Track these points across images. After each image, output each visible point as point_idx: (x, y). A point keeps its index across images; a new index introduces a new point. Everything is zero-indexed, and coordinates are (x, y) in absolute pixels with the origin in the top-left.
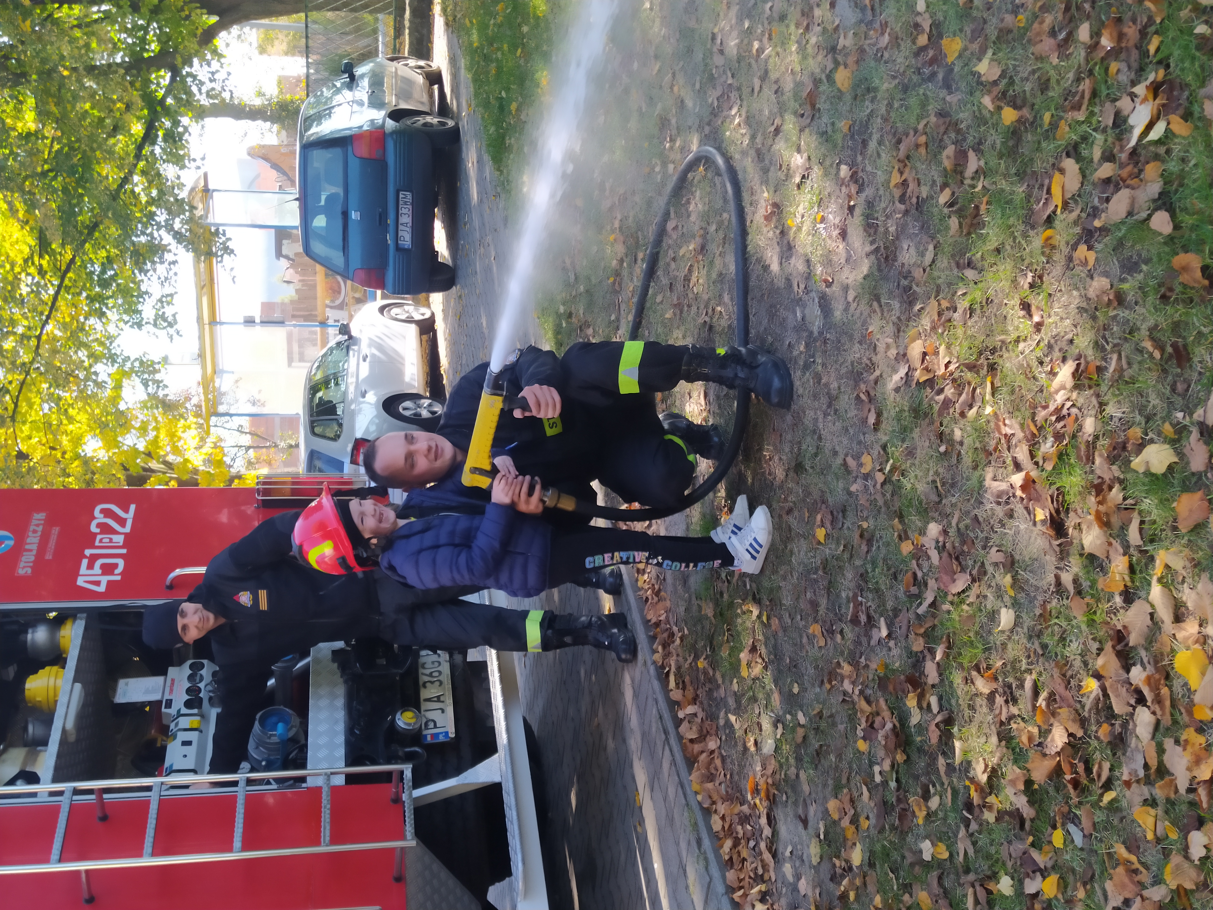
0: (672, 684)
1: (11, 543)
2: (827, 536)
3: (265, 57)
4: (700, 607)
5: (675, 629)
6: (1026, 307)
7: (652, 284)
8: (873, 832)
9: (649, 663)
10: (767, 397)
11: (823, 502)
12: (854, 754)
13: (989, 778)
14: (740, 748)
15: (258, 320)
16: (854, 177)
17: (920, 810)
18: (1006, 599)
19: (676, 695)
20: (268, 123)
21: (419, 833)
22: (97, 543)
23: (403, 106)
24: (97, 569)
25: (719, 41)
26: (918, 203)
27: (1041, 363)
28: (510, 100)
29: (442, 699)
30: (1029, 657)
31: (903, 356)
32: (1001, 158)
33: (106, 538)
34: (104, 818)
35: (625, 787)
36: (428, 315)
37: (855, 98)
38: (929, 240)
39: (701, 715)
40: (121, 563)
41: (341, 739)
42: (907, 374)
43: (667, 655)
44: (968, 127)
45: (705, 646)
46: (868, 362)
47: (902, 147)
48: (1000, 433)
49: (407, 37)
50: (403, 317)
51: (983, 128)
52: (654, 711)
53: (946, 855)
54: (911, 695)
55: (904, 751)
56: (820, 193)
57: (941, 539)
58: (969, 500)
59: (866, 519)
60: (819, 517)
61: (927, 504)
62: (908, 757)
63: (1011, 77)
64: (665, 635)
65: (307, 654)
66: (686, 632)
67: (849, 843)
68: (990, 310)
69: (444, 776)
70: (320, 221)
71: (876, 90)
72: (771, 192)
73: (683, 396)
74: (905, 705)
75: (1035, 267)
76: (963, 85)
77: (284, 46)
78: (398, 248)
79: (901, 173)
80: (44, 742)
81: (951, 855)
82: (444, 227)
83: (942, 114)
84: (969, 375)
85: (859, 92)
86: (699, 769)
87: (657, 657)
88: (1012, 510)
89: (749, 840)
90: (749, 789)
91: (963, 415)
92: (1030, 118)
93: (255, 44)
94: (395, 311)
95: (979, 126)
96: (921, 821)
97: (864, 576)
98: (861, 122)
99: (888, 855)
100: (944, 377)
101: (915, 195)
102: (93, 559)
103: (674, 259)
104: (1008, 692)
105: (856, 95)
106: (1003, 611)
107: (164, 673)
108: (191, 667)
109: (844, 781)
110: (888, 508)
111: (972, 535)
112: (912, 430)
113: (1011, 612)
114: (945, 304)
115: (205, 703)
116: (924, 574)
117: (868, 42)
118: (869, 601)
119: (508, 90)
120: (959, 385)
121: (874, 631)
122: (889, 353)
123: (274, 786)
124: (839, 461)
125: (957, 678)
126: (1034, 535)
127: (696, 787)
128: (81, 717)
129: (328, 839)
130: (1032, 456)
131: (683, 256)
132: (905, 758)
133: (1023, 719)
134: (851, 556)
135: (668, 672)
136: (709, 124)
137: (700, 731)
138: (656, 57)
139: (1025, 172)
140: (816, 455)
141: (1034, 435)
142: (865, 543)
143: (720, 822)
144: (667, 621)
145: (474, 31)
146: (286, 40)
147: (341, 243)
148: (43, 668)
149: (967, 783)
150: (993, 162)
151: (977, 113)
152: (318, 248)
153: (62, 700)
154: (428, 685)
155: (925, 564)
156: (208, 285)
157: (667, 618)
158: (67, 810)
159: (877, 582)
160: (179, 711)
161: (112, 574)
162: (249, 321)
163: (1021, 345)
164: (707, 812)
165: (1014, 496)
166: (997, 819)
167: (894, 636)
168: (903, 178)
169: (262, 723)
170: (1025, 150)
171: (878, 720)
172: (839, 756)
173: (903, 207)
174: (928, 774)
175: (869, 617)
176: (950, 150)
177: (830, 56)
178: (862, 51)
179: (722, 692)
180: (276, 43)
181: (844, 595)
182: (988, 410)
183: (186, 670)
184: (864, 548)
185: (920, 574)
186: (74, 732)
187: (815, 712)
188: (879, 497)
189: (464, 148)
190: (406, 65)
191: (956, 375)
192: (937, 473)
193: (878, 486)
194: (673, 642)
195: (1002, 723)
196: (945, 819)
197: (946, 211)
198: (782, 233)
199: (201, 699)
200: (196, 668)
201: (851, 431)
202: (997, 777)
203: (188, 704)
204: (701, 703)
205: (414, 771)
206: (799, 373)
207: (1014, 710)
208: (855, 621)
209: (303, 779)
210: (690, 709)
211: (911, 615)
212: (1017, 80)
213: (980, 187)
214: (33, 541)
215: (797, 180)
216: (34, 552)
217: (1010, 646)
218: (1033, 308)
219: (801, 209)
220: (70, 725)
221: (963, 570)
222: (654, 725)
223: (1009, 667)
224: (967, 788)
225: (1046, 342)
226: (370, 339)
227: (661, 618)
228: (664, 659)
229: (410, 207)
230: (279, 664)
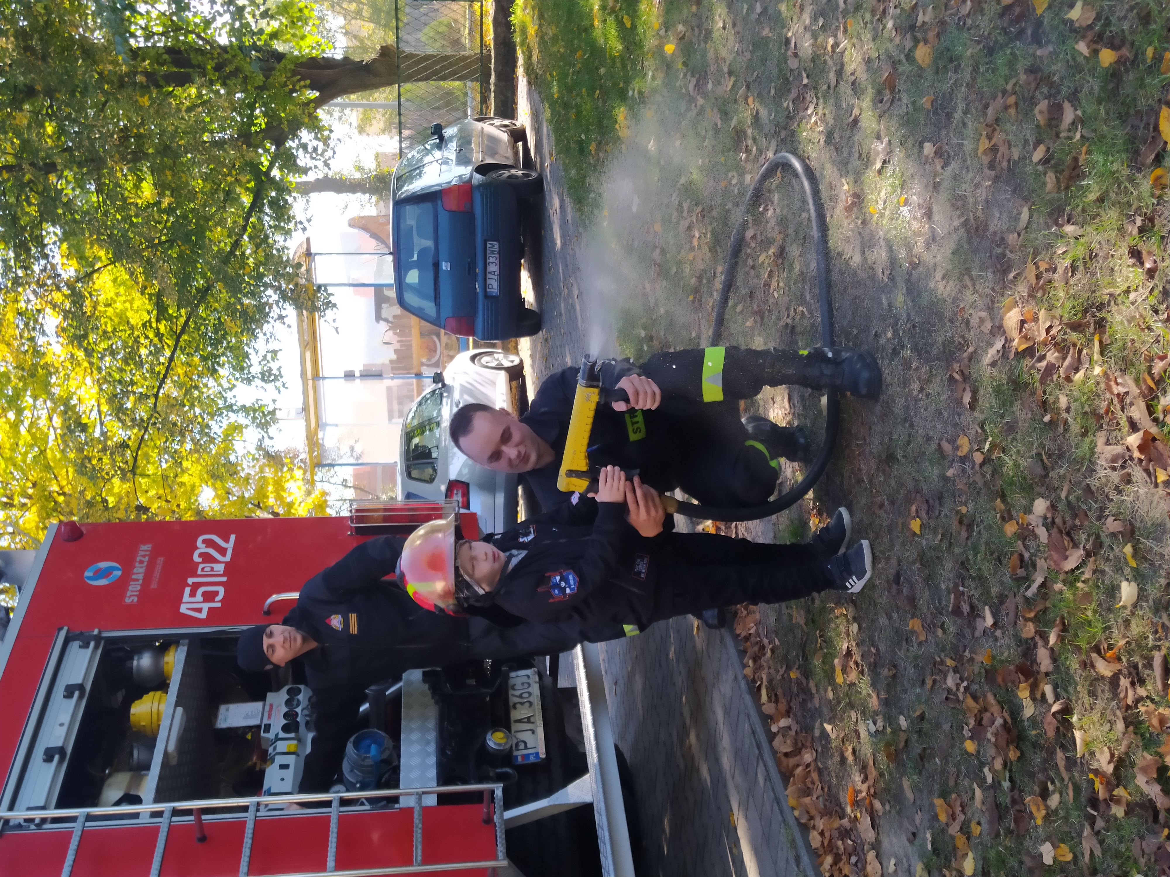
0: (764, 698)
1: (118, 573)
2: (922, 526)
3: (364, 137)
4: (790, 616)
5: (766, 641)
6: (1136, 254)
7: (731, 295)
8: (986, 838)
9: (740, 677)
10: (855, 391)
11: (918, 492)
12: (962, 755)
13: (1116, 769)
14: (837, 759)
15: (357, 374)
16: (938, 153)
17: (1039, 810)
18: (1127, 571)
19: (769, 708)
20: (367, 195)
21: (510, 854)
22: (199, 572)
23: (489, 161)
24: (199, 597)
25: (793, 45)
26: (1009, 167)
27: (1156, 312)
28: (588, 141)
29: (532, 720)
30: (1156, 632)
31: (999, 329)
32: (1100, 103)
33: (207, 567)
34: (203, 839)
35: (719, 808)
36: (517, 362)
37: (937, 72)
38: (1024, 203)
39: (795, 727)
40: (221, 590)
41: (432, 760)
42: (1004, 346)
43: (758, 668)
44: (1062, 79)
45: (797, 656)
46: (961, 340)
47: (990, 111)
48: (1112, 393)
49: (493, 100)
50: (494, 365)
51: (1078, 77)
52: (747, 726)
53: (1069, 857)
54: (1022, 685)
55: (1017, 747)
56: (902, 177)
57: (1049, 515)
58: (1079, 470)
59: (965, 504)
60: (914, 508)
61: (1031, 479)
62: (1022, 753)
63: (1107, 19)
64: (756, 648)
65: (399, 679)
66: (777, 642)
67: (960, 854)
68: (1095, 265)
69: (535, 797)
70: (413, 277)
71: (959, 58)
72: (851, 184)
73: (766, 403)
74: (1016, 696)
75: (1144, 210)
76: (1054, 37)
77: (382, 125)
78: (487, 296)
79: (990, 138)
80: (148, 768)
81: (1075, 857)
82: (531, 276)
83: (1032, 70)
84: (1073, 336)
85: (941, 64)
86: (794, 783)
87: (748, 671)
88: (1129, 475)
89: (850, 855)
90: (848, 801)
91: (1068, 379)
92: (1131, 56)
93: (355, 124)
94: (485, 359)
95: (1074, 75)
96: (1039, 822)
97: (964, 565)
98: (944, 97)
99: (1004, 862)
100: (1045, 343)
101: (1006, 158)
102: (195, 587)
103: (753, 267)
104: (1134, 672)
105: (938, 69)
106: (1124, 585)
107: (263, 698)
108: (288, 692)
109: (951, 783)
110: (989, 489)
111: (1084, 507)
112: (1011, 403)
113: (1134, 585)
114: (1043, 266)
115: (302, 728)
116: (1032, 555)
117: (949, 12)
118: (971, 590)
119: (587, 132)
120: (1063, 348)
121: (979, 621)
122: (982, 328)
123: (367, 807)
124: (933, 446)
125: (1074, 663)
126: (1156, 499)
127: (792, 802)
128: (182, 741)
129: (420, 858)
130: (1150, 410)
131: (763, 263)
132: (1019, 754)
133: (1152, 700)
134: (951, 545)
135: (760, 686)
136: (785, 128)
137: (795, 743)
138: (730, 73)
139: (1127, 114)
140: (909, 443)
141: (1151, 389)
142: (964, 528)
143: (819, 838)
144: (758, 634)
145: (555, 83)
146: (383, 119)
147: (432, 293)
148: (147, 693)
149: (1091, 776)
150: (1090, 108)
151: (1071, 63)
152: (411, 299)
153: (165, 724)
154: (518, 706)
155: (1032, 544)
156: (311, 343)
157: (757, 630)
158: (166, 830)
159: (979, 569)
160: (277, 735)
161: (213, 600)
162: (349, 376)
163: (1132, 296)
164: (805, 829)
165: (1131, 458)
166: (1126, 813)
167: (1000, 624)
168: (993, 142)
169: (356, 745)
170: (1127, 89)
171: (986, 716)
172: (945, 759)
173: (993, 173)
174: (1045, 770)
175: (972, 607)
176: (1043, 105)
177: (908, 36)
178: (942, 23)
179: (816, 701)
180: (374, 122)
181: (943, 586)
182: (1098, 370)
183: (283, 695)
184: (964, 534)
185: (1026, 555)
186: (175, 754)
187: (918, 713)
188: (978, 478)
189: (547, 197)
190: (492, 124)
191: (1059, 338)
192: (1042, 446)
193: (977, 467)
194: (764, 655)
195: (1128, 707)
196: (1066, 818)
197: (1040, 168)
198: (864, 222)
199: (298, 723)
200: (293, 693)
201: (945, 414)
202: (1124, 767)
203: (286, 729)
204: (795, 715)
205: (504, 791)
206: (886, 362)
207: (1142, 692)
208: (957, 612)
209: (395, 799)
210: (783, 722)
211: (1019, 600)
212: (1114, 20)
213: (1078, 136)
214: (139, 571)
215: (878, 165)
216: (140, 582)
217: (1133, 623)
218: (1144, 254)
219: (883, 194)
220: (171, 748)
221: (1076, 545)
222: (747, 741)
223: (1134, 645)
224: (1091, 782)
225: (1160, 288)
226: (461, 385)
227: (751, 631)
228: (755, 673)
229: (497, 256)
230: (373, 688)
